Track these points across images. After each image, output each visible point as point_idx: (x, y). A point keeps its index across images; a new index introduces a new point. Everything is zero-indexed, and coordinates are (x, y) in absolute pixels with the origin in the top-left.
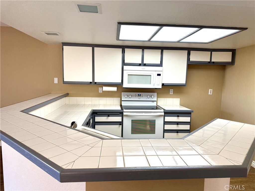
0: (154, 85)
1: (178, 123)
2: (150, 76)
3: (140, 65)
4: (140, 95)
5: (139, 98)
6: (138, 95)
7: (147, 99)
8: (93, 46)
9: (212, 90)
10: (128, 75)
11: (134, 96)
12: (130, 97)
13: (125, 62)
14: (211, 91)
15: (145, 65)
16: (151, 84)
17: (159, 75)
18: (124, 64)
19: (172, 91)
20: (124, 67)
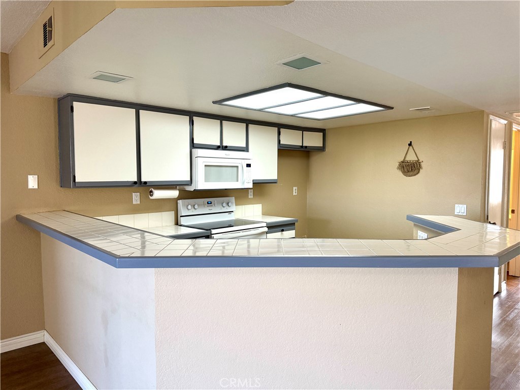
0: (243, 183)
2: (236, 168)
3: (218, 148)
4: (211, 203)
5: (210, 208)
6: (208, 204)
7: (221, 209)
8: (139, 107)
9: (296, 188)
10: (205, 166)
11: (201, 205)
12: (196, 207)
13: (195, 142)
14: (295, 190)
15: (225, 148)
16: (237, 181)
17: (249, 165)
18: (193, 145)
19: (252, 194)
20: (194, 150)
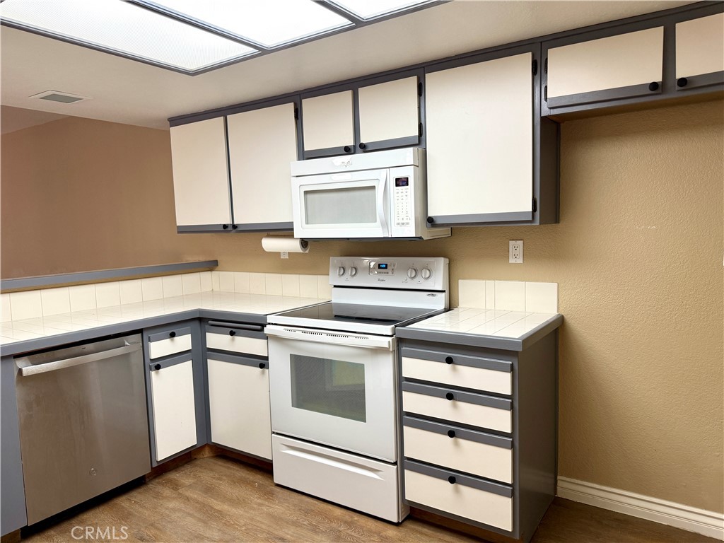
1: (451, 393)
3: (347, 150)
4: (386, 268)
5: (382, 277)
7: (405, 281)
10: (305, 192)
11: (366, 269)
12: (351, 275)
13: (306, 148)
16: (376, 221)
17: (401, 182)
18: (303, 155)
19: (519, 252)
